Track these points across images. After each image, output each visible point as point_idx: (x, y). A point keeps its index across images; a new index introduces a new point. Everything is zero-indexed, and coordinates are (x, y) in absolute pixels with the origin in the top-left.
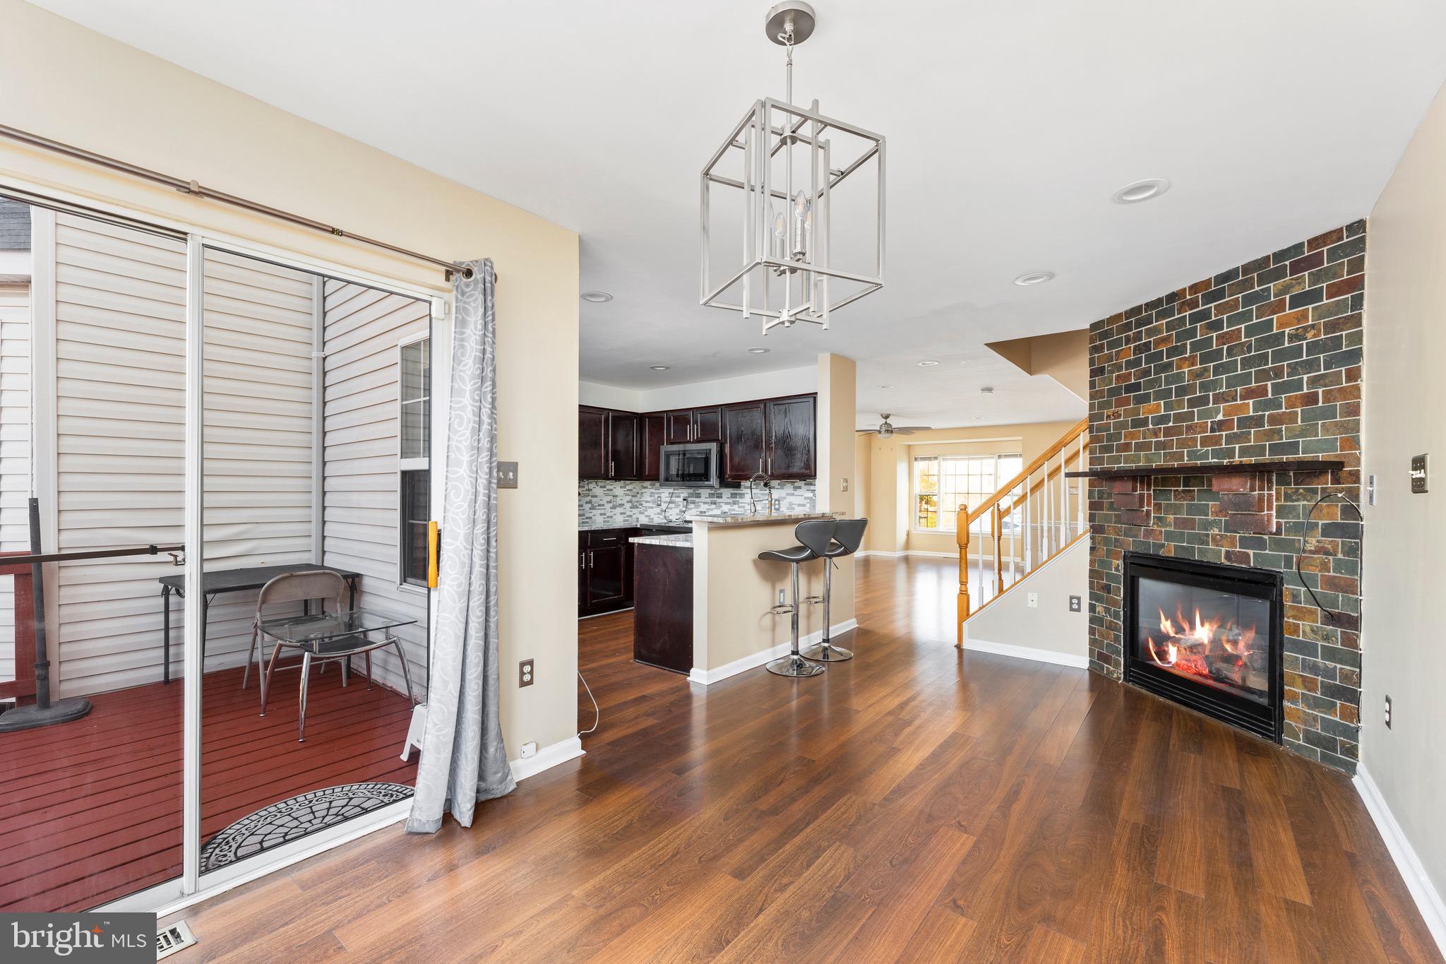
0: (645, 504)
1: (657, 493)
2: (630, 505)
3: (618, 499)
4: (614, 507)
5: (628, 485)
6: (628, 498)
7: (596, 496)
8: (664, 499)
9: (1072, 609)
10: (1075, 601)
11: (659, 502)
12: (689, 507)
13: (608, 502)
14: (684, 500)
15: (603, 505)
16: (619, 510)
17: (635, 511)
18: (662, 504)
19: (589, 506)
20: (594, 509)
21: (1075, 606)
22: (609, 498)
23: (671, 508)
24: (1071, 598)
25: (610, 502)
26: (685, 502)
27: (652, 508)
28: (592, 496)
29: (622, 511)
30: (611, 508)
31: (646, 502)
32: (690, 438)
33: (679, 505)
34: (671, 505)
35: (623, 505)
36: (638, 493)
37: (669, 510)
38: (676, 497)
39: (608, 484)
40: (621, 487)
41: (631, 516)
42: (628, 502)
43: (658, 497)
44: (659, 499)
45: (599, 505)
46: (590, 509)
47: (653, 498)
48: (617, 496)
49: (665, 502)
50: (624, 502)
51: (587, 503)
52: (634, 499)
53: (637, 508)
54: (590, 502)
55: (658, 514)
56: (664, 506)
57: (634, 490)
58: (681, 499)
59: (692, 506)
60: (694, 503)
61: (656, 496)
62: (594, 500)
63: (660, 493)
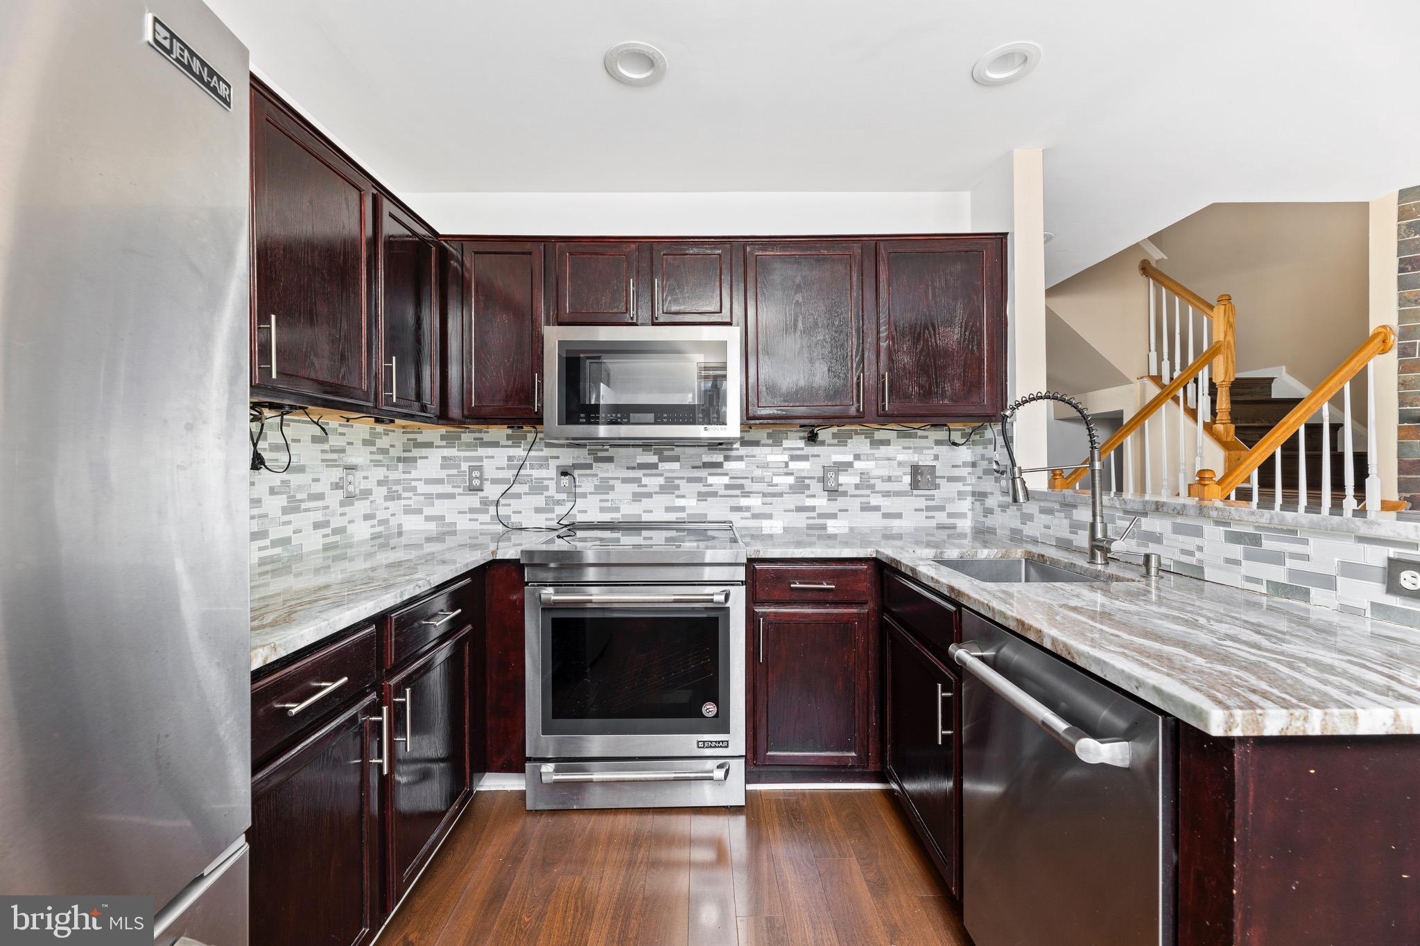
1: (466, 459)
2: (384, 491)
3: (358, 476)
4: (350, 499)
6: (380, 473)
7: (303, 468)
8: (490, 470)
11: (476, 482)
13: (333, 487)
14: (564, 474)
15: (320, 497)
16: (361, 507)
18: (487, 485)
19: (282, 500)
22: (335, 475)
23: (518, 496)
25: (339, 486)
26: (565, 481)
27: (451, 496)
31: (431, 482)
33: (547, 488)
34: (517, 489)
35: (370, 492)
36: (405, 458)
37: (511, 501)
38: (532, 467)
40: (365, 442)
41: (387, 521)
42: (380, 483)
43: (471, 469)
44: (476, 474)
45: (311, 497)
46: (285, 511)
47: (454, 472)
48: (355, 469)
49: (495, 481)
50: (370, 484)
51: (273, 491)
52: (395, 476)
53: (399, 498)
54: (281, 488)
55: (472, 511)
56: (492, 492)
58: (551, 473)
59: (587, 488)
60: (592, 480)
61: (465, 466)
62: (295, 479)
63: (480, 459)
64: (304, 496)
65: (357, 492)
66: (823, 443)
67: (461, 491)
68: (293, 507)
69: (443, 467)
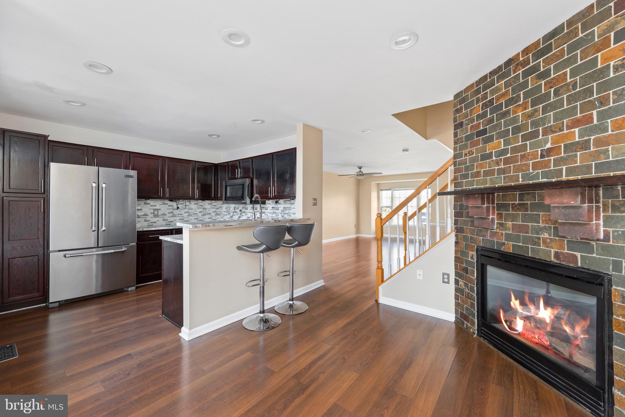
0: (224, 213)
2: (215, 213)
3: (207, 210)
4: (204, 215)
5: (213, 203)
6: (214, 210)
7: (192, 209)
8: (231, 210)
9: (444, 282)
10: (446, 276)
11: (230, 212)
12: (243, 214)
13: (200, 212)
14: (240, 211)
15: (197, 214)
17: (218, 217)
19: (187, 214)
20: (191, 216)
21: (446, 280)
22: (201, 210)
23: (235, 215)
24: (444, 274)
25: (201, 212)
27: (226, 215)
28: (189, 209)
29: (210, 217)
30: (202, 215)
31: (225, 212)
32: (238, 177)
33: (238, 214)
34: (235, 214)
35: (211, 213)
36: (220, 207)
37: (234, 216)
39: (200, 202)
40: (209, 204)
41: (216, 219)
42: (213, 212)
44: (229, 210)
45: (194, 214)
47: (227, 210)
48: (206, 209)
49: (232, 212)
51: (185, 213)
52: (217, 210)
53: (220, 215)
54: (188, 212)
56: (231, 214)
57: (217, 206)
58: (238, 211)
59: (244, 214)
60: (244, 212)
62: (190, 211)
63: (230, 207)
64: (192, 214)
65: (206, 213)
66: (279, 204)
67: (227, 214)
68: (190, 215)
69: (226, 209)
